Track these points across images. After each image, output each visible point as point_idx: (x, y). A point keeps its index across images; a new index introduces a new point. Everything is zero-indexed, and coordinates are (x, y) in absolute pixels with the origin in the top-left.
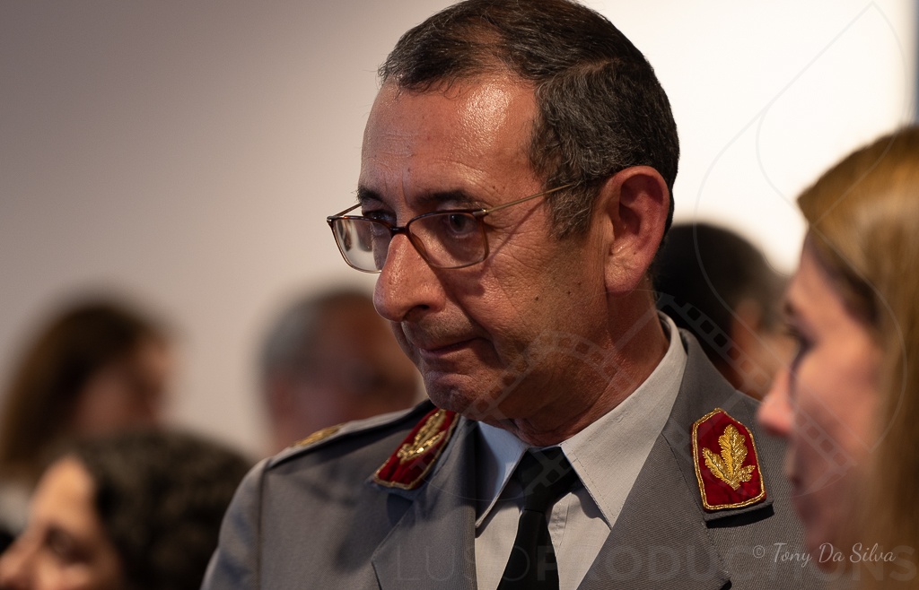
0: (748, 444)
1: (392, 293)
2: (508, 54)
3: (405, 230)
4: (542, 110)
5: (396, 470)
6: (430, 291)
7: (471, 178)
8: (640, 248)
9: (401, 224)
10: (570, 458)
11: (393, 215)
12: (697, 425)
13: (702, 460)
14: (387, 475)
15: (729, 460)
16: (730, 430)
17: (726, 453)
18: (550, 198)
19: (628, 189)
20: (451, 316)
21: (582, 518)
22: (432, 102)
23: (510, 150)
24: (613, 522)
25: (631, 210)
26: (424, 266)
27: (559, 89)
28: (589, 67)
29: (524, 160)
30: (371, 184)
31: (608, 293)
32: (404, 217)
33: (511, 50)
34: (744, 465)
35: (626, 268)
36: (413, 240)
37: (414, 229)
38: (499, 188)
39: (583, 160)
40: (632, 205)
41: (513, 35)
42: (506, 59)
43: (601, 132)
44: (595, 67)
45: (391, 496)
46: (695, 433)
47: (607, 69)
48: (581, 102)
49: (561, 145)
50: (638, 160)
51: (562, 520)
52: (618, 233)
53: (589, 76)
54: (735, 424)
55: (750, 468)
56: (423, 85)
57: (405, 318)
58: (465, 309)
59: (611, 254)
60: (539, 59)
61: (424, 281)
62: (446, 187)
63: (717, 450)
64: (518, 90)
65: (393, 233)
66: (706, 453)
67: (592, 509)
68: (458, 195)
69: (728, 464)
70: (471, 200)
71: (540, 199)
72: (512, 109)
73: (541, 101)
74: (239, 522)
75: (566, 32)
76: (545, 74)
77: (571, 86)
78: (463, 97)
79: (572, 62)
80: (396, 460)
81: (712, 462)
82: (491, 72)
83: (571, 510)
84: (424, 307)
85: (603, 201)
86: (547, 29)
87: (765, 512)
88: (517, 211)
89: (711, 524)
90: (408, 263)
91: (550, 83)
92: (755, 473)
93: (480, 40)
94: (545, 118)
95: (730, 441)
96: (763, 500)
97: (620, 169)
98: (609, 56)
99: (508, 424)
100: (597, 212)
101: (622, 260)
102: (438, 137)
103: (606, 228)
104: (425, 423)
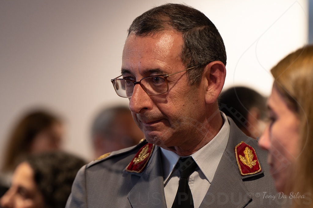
0: (253, 153)
1: (136, 104)
2: (173, 24)
3: (139, 83)
4: (185, 42)
5: (133, 167)
6: (148, 103)
7: (161, 65)
8: (216, 88)
9: (138, 81)
10: (195, 160)
11: (135, 78)
12: (236, 148)
13: (239, 159)
14: (131, 168)
16: (247, 148)
17: (247, 156)
18: (188, 72)
19: (213, 69)
20: (155, 111)
21: (200, 180)
22: (147, 40)
23: (175, 55)
24: (211, 181)
25: (213, 76)
26: (146, 95)
27: (190, 35)
28: (199, 28)
29: (179, 59)
30: (127, 68)
31: (206, 104)
32: (139, 78)
33: (174, 22)
34: (253, 160)
35: (212, 95)
36: (142, 86)
37: (142, 82)
38: (171, 68)
39: (199, 59)
40: (214, 74)
41: (173, 18)
42: (172, 26)
43: (204, 50)
44: (201, 28)
45: (132, 175)
46: (236, 150)
47: (205, 29)
48: (197, 40)
49: (192, 54)
50: (216, 59)
51: (193, 181)
52: (209, 84)
53: (199, 31)
54: (248, 146)
55: (255, 161)
56: (144, 34)
57: (140, 112)
58: (160, 108)
59: (207, 91)
60: (183, 25)
61: (146, 100)
62: (154, 68)
63: (243, 155)
64: (177, 36)
65: (135, 84)
66: (240, 156)
67: (203, 176)
68: (158, 70)
69: (248, 159)
70: (162, 72)
71: (185, 72)
72: (175, 42)
73: (184, 39)
74: (78, 186)
75: (191, 17)
76: (185, 30)
77: (194, 34)
78: (158, 38)
79: (194, 26)
80: (133, 163)
81: (242, 159)
83: (196, 177)
84: (146, 108)
85: (205, 73)
86: (185, 16)
87: (261, 175)
88: (177, 76)
89: (244, 180)
90: (140, 94)
91: (187, 33)
92: (257, 162)
93: (163, 19)
94: (186, 45)
95: (247, 151)
96: (261, 171)
97: (210, 62)
98: (205, 25)
99: (172, 149)
100: (203, 76)
101: (211, 93)
102: (150, 51)
103: (205, 82)
104: (141, 151)
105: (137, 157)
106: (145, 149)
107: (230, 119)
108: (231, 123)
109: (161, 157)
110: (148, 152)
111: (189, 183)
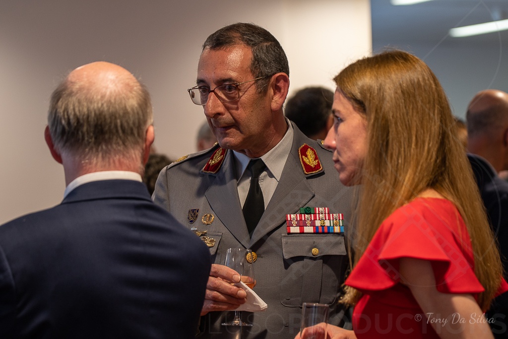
0: (315, 153)
1: (210, 109)
2: (243, 39)
3: (213, 91)
4: (254, 55)
5: (208, 168)
6: (221, 109)
7: (233, 74)
8: (281, 97)
9: (212, 89)
10: (264, 161)
11: (209, 88)
12: (300, 149)
13: (303, 159)
14: (207, 169)
15: (310, 159)
16: (309, 149)
17: (309, 156)
18: (256, 81)
19: (278, 80)
20: (227, 117)
21: (268, 178)
22: (219, 53)
23: (245, 67)
24: (278, 180)
25: (278, 86)
26: (219, 102)
27: (258, 49)
28: (266, 44)
29: (249, 70)
30: (202, 77)
31: (272, 111)
32: (213, 87)
33: (244, 38)
34: (315, 160)
35: (277, 103)
36: (216, 94)
37: (216, 91)
38: (242, 78)
39: (267, 70)
40: (278, 84)
41: (243, 34)
42: (243, 41)
43: (270, 62)
44: (268, 44)
45: (209, 175)
46: (299, 151)
47: (271, 44)
48: (265, 53)
49: (260, 65)
50: (280, 71)
51: (262, 179)
52: (275, 93)
53: (266, 46)
54: (310, 148)
55: (317, 161)
56: (218, 48)
57: (214, 117)
58: (231, 114)
59: (273, 99)
60: (252, 41)
61: (219, 106)
62: (226, 77)
63: (306, 156)
64: (246, 49)
65: (209, 93)
66: (303, 157)
67: (271, 175)
68: (230, 80)
69: (310, 160)
70: (234, 81)
71: (254, 82)
72: (245, 55)
73: (253, 52)
74: (161, 185)
75: (259, 34)
76: (254, 45)
77: (262, 48)
78: (230, 51)
79: (261, 42)
80: (209, 165)
81: (305, 159)
82: (238, 44)
83: (265, 176)
84: (219, 114)
85: (271, 83)
86: (253, 33)
87: (323, 173)
88: (247, 85)
89: (308, 178)
90: (214, 101)
91: (255, 48)
92: (318, 162)
93: (234, 35)
94: (255, 57)
95: (309, 152)
96: (322, 170)
97: (276, 73)
98: (271, 41)
99: (243, 151)
100: (269, 86)
101: (276, 101)
102: (223, 63)
103: (271, 91)
104: (216, 153)
105: (212, 159)
106: (219, 152)
107: (293, 123)
108: (294, 128)
109: (234, 159)
110: (221, 155)
111: (259, 181)
